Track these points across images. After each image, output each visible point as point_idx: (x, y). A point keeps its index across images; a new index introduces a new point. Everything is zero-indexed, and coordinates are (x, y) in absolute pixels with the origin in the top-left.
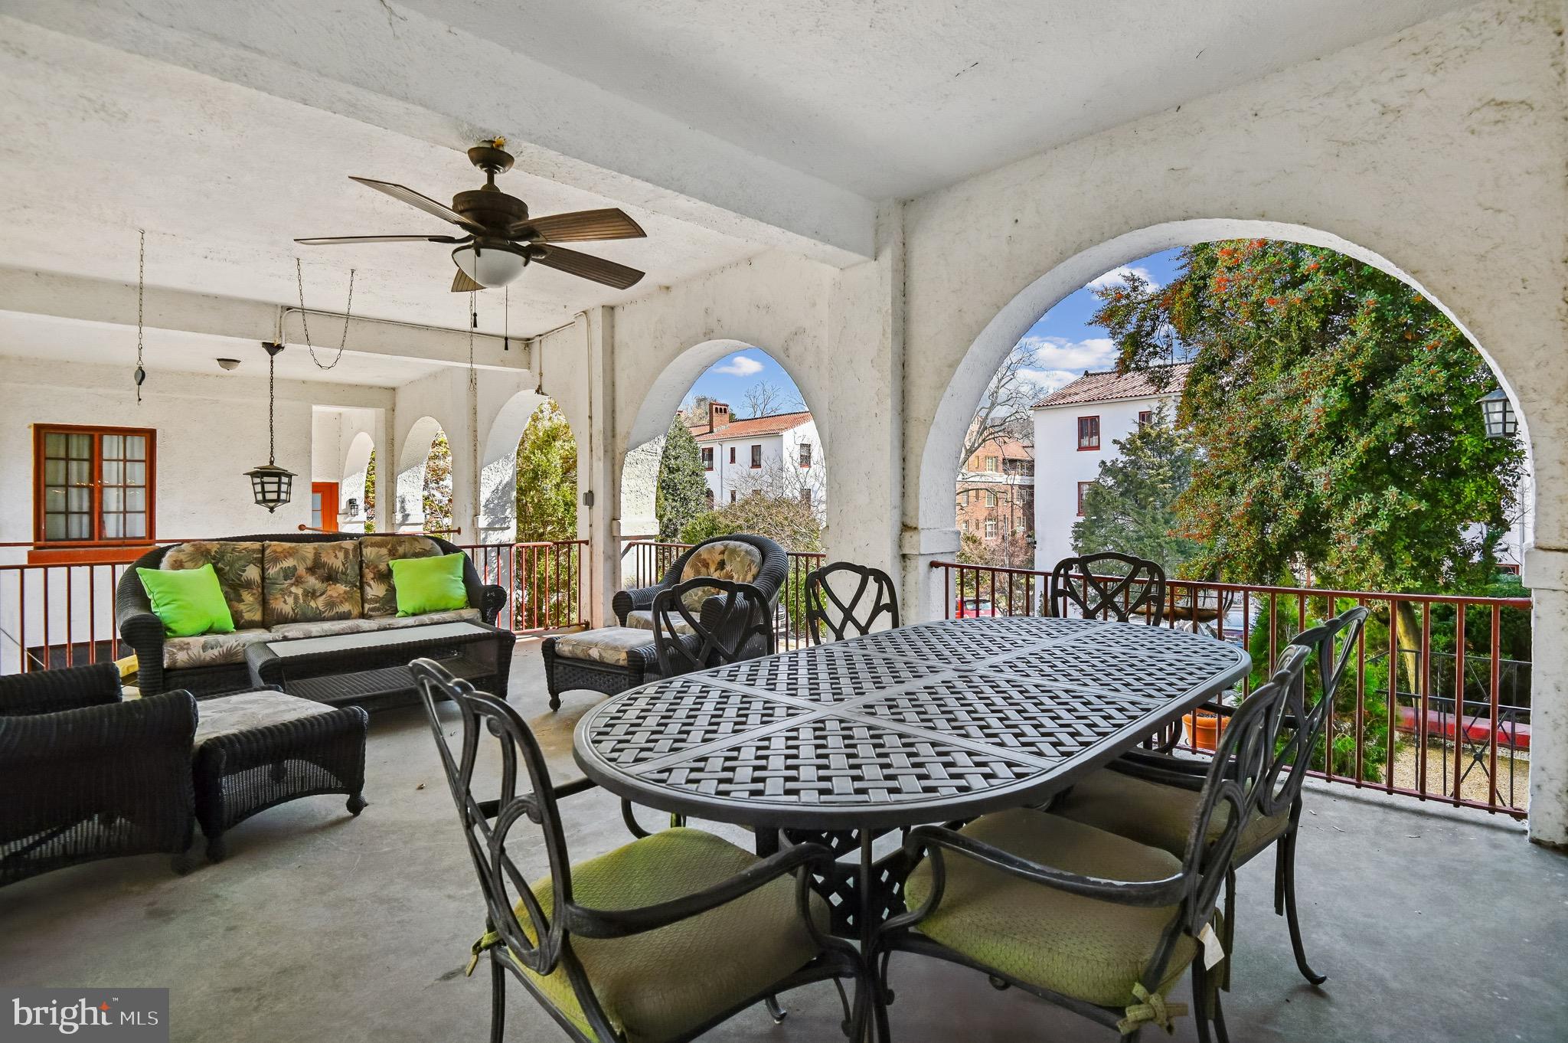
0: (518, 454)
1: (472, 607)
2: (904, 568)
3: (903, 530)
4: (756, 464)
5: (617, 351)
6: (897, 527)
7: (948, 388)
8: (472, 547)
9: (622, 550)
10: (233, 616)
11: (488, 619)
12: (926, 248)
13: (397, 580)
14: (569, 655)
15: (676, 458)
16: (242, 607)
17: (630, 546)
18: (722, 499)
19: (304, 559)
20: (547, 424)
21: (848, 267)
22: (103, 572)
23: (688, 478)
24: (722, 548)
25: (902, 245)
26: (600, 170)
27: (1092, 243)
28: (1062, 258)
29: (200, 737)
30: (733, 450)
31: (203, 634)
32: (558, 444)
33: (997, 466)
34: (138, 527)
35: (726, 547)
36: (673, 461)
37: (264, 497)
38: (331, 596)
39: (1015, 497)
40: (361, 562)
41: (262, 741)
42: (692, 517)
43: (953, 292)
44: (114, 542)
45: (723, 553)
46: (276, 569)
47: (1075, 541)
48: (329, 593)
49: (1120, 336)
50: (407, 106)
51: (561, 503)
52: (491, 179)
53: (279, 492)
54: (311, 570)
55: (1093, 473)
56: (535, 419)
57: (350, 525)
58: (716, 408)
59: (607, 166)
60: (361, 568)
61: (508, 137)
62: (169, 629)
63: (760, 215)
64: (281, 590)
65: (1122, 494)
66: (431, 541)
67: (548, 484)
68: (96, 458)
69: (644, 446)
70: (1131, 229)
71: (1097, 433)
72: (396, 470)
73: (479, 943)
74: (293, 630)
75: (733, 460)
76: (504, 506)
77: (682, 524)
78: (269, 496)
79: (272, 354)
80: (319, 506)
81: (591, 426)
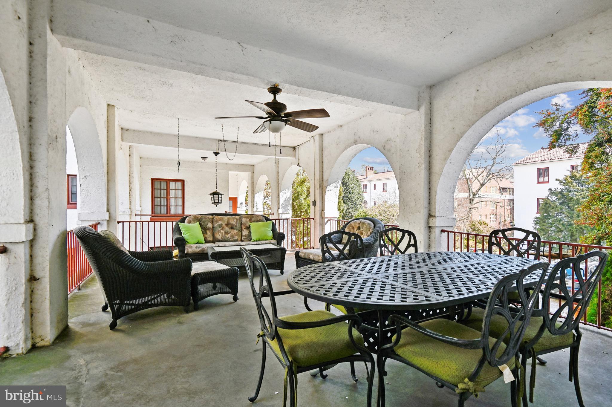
0: (292, 188)
1: (274, 239)
2: (430, 232)
3: (429, 217)
4: (384, 190)
5: (324, 150)
6: (427, 215)
7: (449, 160)
8: (276, 219)
9: (325, 222)
10: (204, 239)
11: (279, 243)
12: (439, 103)
13: (252, 229)
14: (304, 257)
15: (352, 188)
16: (207, 236)
17: (328, 220)
18: (370, 204)
19: (224, 221)
20: (302, 177)
21: (407, 114)
22: (170, 223)
23: (357, 196)
24: (359, 222)
25: (429, 103)
26: (310, 90)
27: (511, 97)
28: (498, 104)
29: (193, 272)
30: (375, 185)
31: (196, 244)
32: (305, 184)
33: (496, 191)
34: (180, 211)
35: (361, 222)
36: (351, 189)
37: (214, 201)
38: (232, 234)
39: (506, 204)
40: (241, 223)
41: (209, 275)
42: (358, 211)
43: (451, 121)
44: (173, 215)
45: (359, 224)
46: (216, 224)
47: (535, 225)
48: (231, 233)
49: (550, 132)
50: (248, 77)
51: (307, 205)
52: (275, 97)
53: (218, 200)
54: (227, 225)
55: (545, 194)
56: (298, 175)
57: (241, 211)
58: (369, 169)
59: (313, 88)
60: (241, 225)
61: (279, 83)
62: (187, 242)
63: (369, 99)
64: (218, 231)
65: (560, 204)
66: (262, 217)
67: (302, 198)
68: (168, 189)
69: (333, 184)
70: (530, 90)
71: (548, 175)
72: (254, 193)
73: (259, 334)
74: (221, 244)
75: (375, 188)
76: (287, 206)
77: (354, 214)
78: (216, 201)
79: (216, 156)
80: (231, 205)
81: (315, 177)
